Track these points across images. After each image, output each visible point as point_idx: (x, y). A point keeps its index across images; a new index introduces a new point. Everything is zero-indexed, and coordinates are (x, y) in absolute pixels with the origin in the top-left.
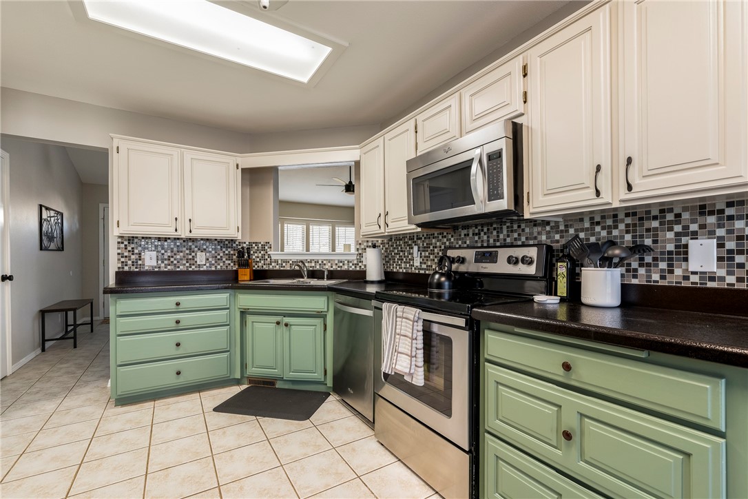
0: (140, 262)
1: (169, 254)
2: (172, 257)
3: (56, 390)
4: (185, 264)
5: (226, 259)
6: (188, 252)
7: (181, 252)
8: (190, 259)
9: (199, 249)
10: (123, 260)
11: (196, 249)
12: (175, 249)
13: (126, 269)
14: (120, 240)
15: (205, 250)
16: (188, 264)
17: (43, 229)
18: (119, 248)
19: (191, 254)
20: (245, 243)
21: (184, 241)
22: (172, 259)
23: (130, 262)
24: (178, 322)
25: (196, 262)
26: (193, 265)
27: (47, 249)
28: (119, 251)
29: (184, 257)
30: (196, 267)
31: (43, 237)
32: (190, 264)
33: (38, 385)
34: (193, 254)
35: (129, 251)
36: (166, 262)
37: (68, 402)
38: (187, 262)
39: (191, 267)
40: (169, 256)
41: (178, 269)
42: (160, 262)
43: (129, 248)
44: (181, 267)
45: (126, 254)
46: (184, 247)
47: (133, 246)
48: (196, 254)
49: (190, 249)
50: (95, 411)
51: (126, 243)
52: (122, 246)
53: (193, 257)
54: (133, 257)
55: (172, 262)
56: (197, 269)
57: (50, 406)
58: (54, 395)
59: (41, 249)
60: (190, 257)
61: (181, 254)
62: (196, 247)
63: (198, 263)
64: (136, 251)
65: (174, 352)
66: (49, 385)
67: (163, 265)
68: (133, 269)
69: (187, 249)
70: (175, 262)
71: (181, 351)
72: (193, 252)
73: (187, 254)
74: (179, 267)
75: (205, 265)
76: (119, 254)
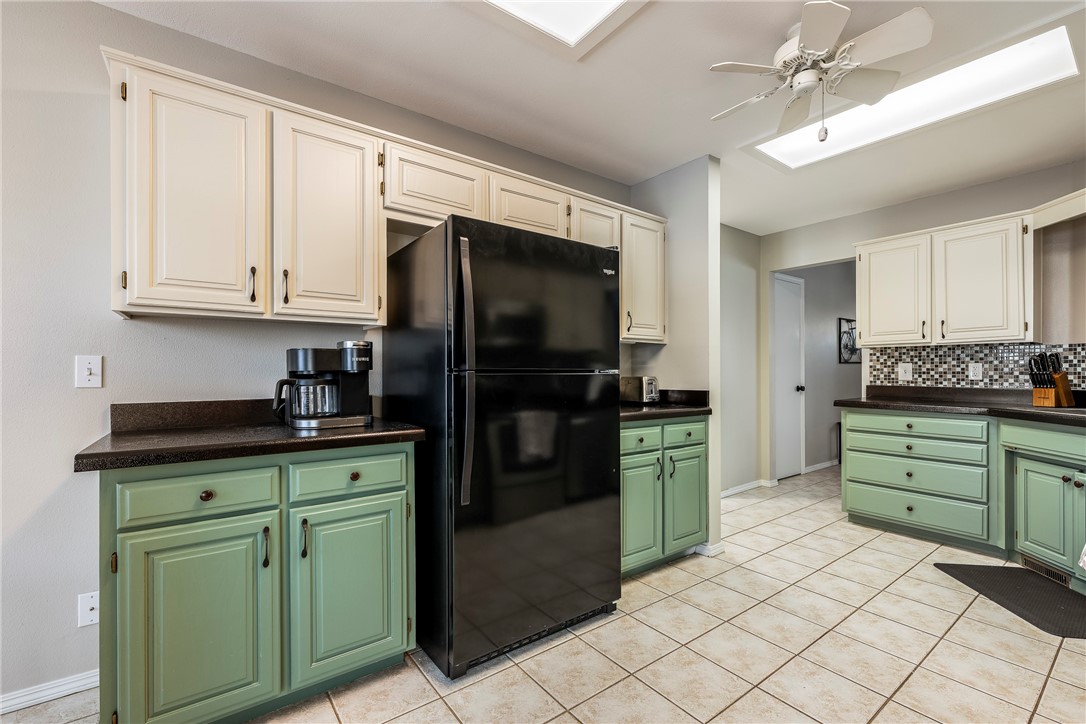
0: (893, 376)
1: (928, 366)
2: (932, 370)
3: (821, 494)
4: (950, 380)
5: (1021, 373)
6: (954, 363)
7: (945, 363)
8: (958, 373)
9: (972, 359)
10: (875, 373)
11: (968, 359)
12: (937, 360)
13: (878, 383)
14: (872, 352)
15: (981, 359)
16: (954, 380)
17: (843, 342)
18: (871, 361)
19: (959, 366)
20: (1061, 346)
21: (949, 349)
22: (932, 373)
23: (882, 376)
24: (909, 448)
25: (967, 376)
26: (963, 380)
27: (846, 362)
28: (871, 364)
29: (949, 369)
30: (967, 384)
31: (843, 350)
32: (958, 380)
33: (814, 487)
34: (963, 366)
35: (882, 364)
36: (924, 376)
37: (821, 506)
38: (954, 377)
39: (959, 383)
40: (928, 369)
41: (940, 386)
42: (916, 376)
43: (882, 360)
44: (945, 383)
45: (878, 367)
46: (949, 356)
47: (886, 357)
48: (967, 366)
49: (958, 359)
50: (831, 517)
51: (878, 354)
52: (875, 358)
53: (963, 369)
54: (886, 370)
55: (932, 376)
56: (969, 386)
57: (806, 502)
58: (816, 497)
59: (840, 362)
60: (959, 369)
61: (945, 366)
62: (967, 356)
63: (971, 377)
64: (889, 363)
65: (904, 482)
66: (821, 489)
67: (920, 380)
68: (886, 383)
69: (953, 359)
70: (937, 376)
71: (912, 484)
72: (963, 363)
73: (954, 366)
74: (941, 383)
75: (982, 381)
76: (871, 367)
